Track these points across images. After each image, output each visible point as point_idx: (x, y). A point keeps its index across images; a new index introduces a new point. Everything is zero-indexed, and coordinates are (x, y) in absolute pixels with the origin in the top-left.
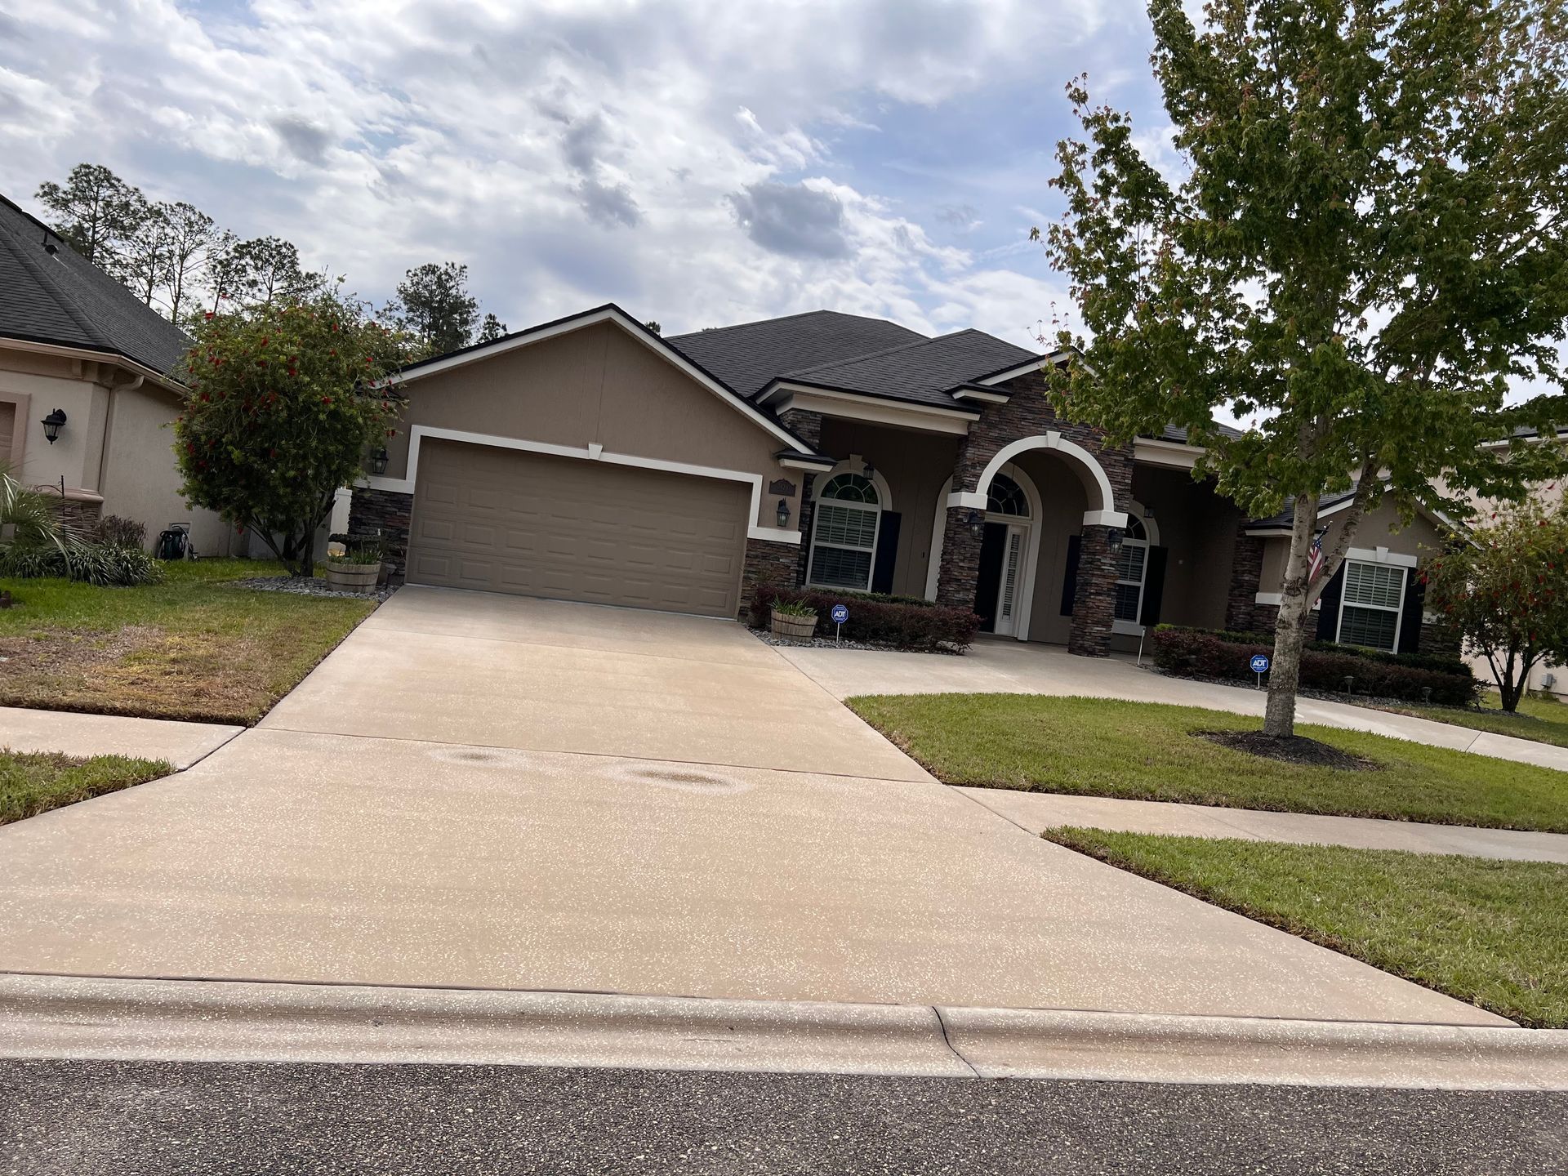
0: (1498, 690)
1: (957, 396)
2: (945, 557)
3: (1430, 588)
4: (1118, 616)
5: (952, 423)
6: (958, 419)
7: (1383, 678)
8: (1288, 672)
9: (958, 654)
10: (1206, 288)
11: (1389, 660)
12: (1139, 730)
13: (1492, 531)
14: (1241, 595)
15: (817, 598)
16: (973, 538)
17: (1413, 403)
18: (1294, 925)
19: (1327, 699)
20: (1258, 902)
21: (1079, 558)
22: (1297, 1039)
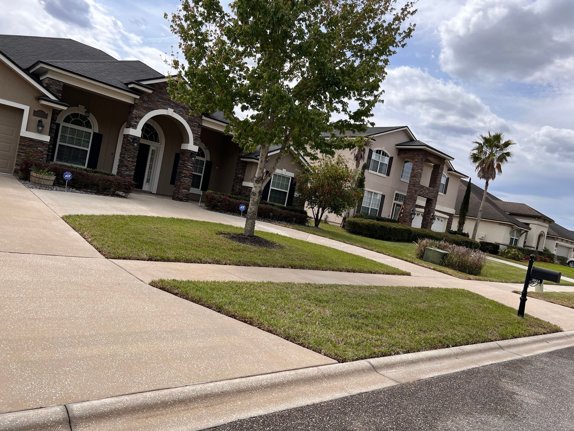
0: (314, 219)
1: (130, 86)
2: (121, 155)
3: (297, 185)
4: (193, 186)
5: (127, 98)
6: (130, 96)
7: (281, 214)
8: (254, 212)
9: (124, 197)
10: (234, 57)
11: (284, 208)
12: (198, 232)
13: (317, 167)
14: (237, 182)
15: (56, 168)
16: (134, 149)
17: (306, 113)
18: (255, 322)
19: (264, 221)
20: (240, 313)
21: (178, 162)
22: (257, 387)
